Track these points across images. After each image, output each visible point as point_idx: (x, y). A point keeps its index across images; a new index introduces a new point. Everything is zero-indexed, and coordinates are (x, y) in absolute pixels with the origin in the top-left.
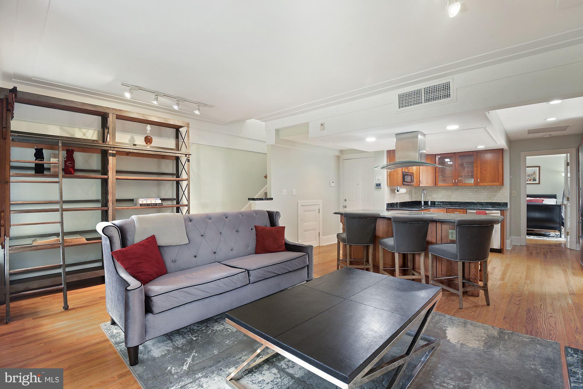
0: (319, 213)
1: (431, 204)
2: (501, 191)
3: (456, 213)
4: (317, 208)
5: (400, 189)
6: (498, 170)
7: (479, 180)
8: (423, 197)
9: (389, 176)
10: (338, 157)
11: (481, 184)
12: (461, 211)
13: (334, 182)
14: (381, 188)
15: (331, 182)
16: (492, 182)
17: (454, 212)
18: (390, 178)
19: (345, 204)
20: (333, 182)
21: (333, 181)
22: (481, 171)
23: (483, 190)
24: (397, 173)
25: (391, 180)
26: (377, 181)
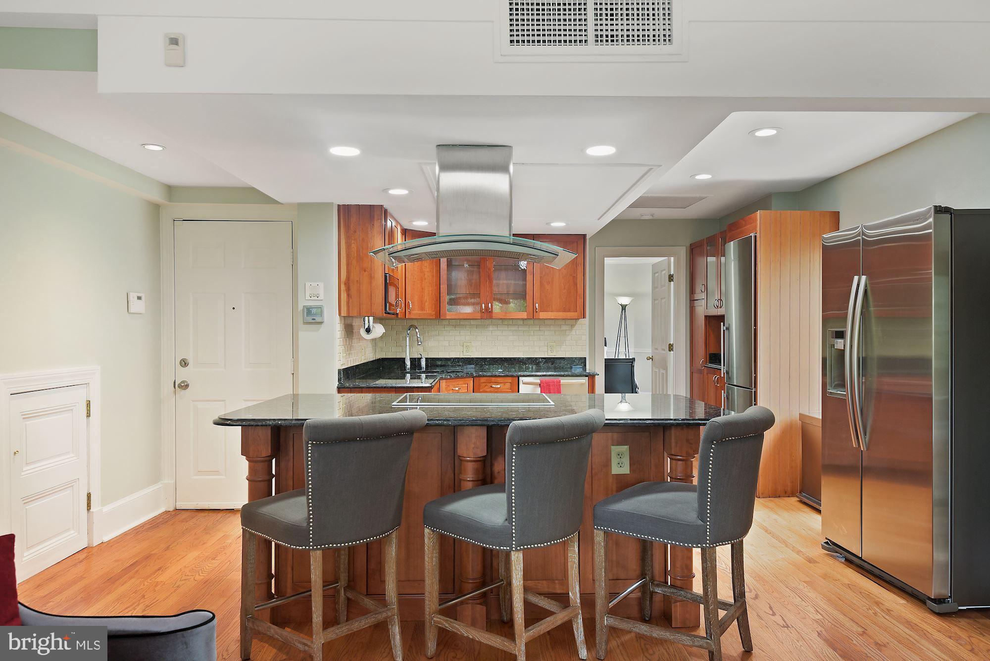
0: (88, 415)
1: (426, 367)
2: (573, 332)
3: (494, 386)
4: (79, 397)
5: (375, 325)
6: (575, 284)
7: (537, 305)
8: (408, 347)
9: (345, 284)
10: (155, 209)
11: (543, 315)
12: (506, 381)
13: (143, 298)
14: (321, 323)
15: (133, 296)
16: (564, 311)
17: (490, 385)
18: (348, 290)
19: (183, 374)
20: (139, 298)
21: (139, 295)
22: (542, 285)
23: (538, 329)
24: (371, 277)
25: (351, 297)
26: (308, 297)
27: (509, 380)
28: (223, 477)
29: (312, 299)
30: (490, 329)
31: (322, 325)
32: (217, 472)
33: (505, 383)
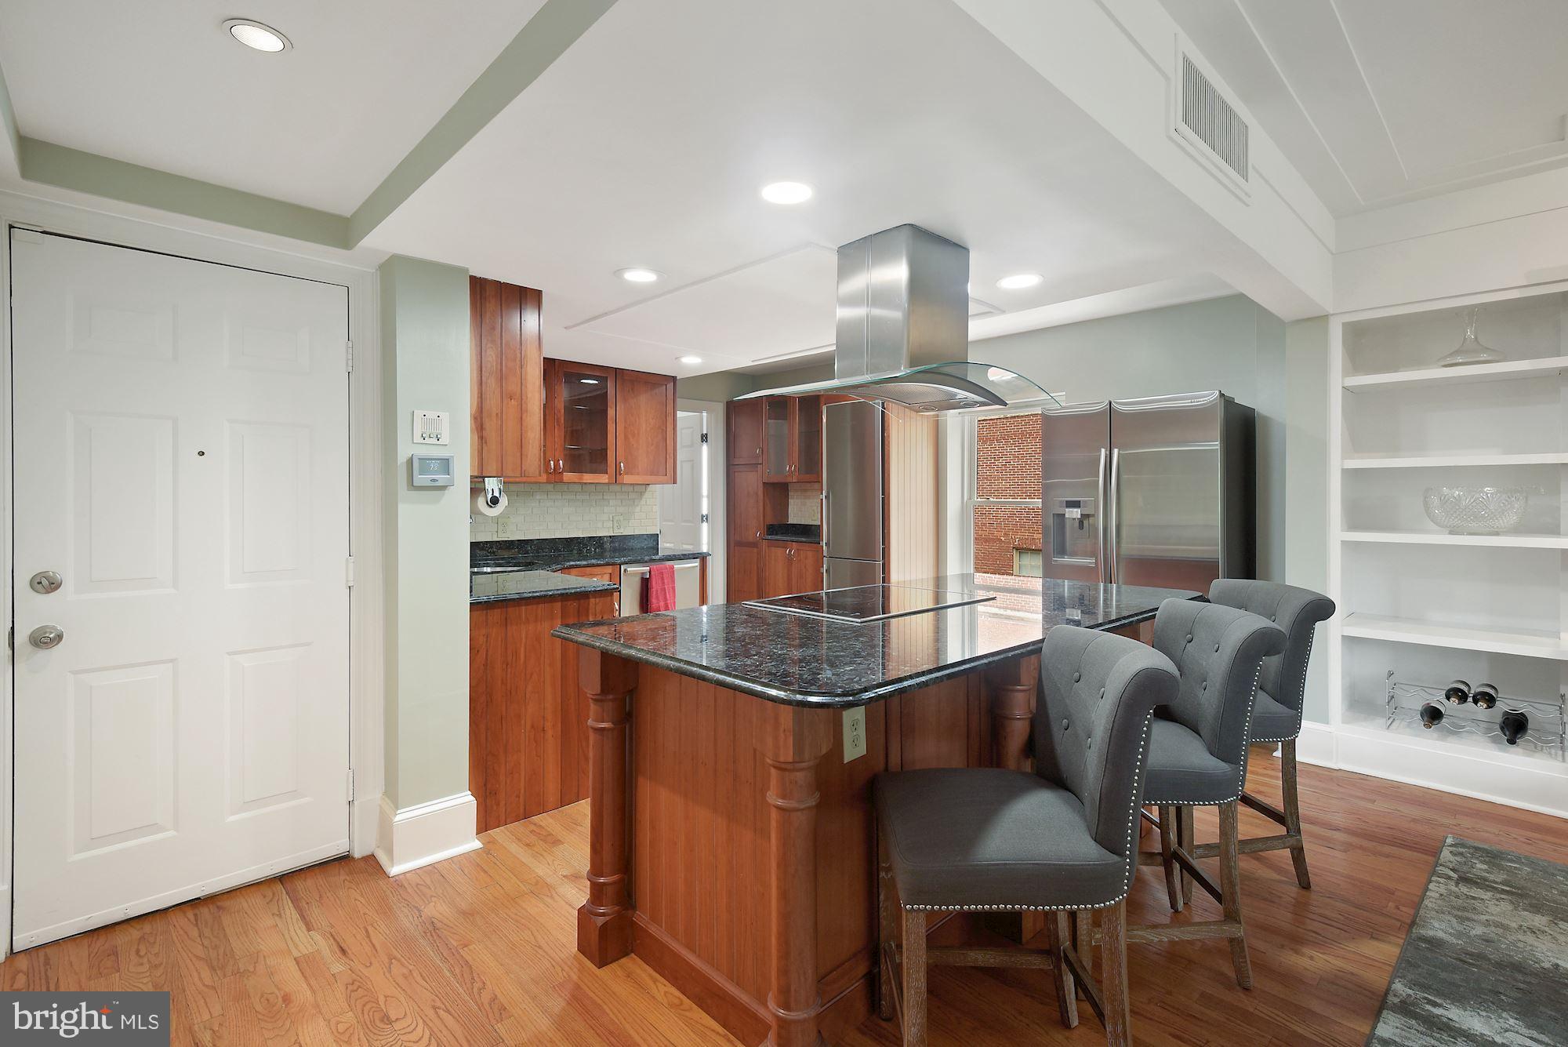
2: (643, 502)
6: (665, 440)
7: (622, 464)
11: (627, 479)
12: (605, 571)
16: (652, 473)
19: (41, 611)
22: (626, 438)
23: (601, 497)
24: (522, 410)
25: (486, 443)
26: (418, 439)
27: (609, 569)
28: (171, 833)
29: (426, 441)
30: (538, 497)
31: (446, 491)
32: (154, 828)
33: (602, 575)
